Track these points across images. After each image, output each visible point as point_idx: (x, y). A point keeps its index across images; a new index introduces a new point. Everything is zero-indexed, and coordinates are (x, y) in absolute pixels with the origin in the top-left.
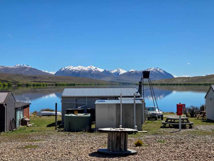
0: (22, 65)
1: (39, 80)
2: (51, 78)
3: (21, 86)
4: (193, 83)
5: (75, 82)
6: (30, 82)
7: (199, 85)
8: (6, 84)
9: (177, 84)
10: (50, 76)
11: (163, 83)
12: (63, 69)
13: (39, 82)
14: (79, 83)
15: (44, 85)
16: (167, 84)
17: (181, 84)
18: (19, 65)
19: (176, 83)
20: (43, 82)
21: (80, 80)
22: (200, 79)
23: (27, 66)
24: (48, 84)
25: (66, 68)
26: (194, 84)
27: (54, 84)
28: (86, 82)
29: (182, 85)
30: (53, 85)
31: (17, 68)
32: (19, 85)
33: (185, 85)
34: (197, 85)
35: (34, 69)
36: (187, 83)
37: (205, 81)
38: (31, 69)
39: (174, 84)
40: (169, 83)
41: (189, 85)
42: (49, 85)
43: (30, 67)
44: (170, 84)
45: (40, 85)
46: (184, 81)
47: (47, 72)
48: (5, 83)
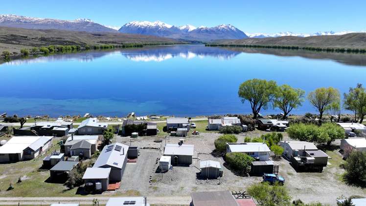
0: (83, 19)
1: (104, 40)
2: (115, 36)
3: (89, 48)
4: (263, 45)
5: (142, 42)
6: (97, 44)
7: (269, 47)
8: (75, 47)
9: (247, 46)
10: (115, 34)
11: (233, 44)
12: (128, 24)
13: (106, 42)
14: (146, 43)
15: (111, 47)
16: (237, 46)
17: (250, 46)
18: (80, 19)
19: (245, 45)
20: (109, 42)
21: (147, 38)
22: (270, 41)
23: (88, 21)
24: (115, 45)
25: (131, 23)
26: (264, 47)
27: (121, 45)
28: (152, 42)
29: (252, 46)
30: (120, 47)
31: (78, 23)
32: (87, 49)
33: (255, 46)
34: (266, 47)
35: (96, 24)
36: (257, 45)
37: (275, 43)
38: (93, 24)
39: (244, 46)
40: (238, 44)
41: (259, 47)
42: (116, 47)
43: (91, 21)
44: (240, 46)
45: (108, 48)
46: (255, 43)
47: (110, 27)
48: (73, 46)
